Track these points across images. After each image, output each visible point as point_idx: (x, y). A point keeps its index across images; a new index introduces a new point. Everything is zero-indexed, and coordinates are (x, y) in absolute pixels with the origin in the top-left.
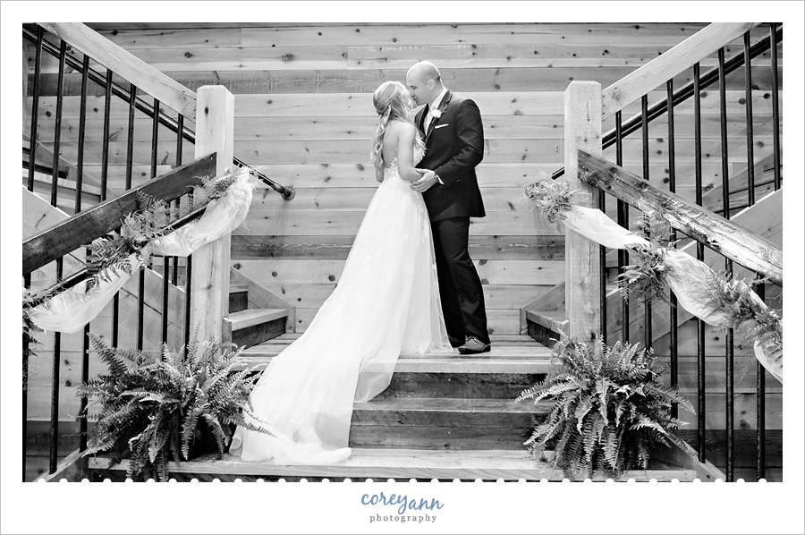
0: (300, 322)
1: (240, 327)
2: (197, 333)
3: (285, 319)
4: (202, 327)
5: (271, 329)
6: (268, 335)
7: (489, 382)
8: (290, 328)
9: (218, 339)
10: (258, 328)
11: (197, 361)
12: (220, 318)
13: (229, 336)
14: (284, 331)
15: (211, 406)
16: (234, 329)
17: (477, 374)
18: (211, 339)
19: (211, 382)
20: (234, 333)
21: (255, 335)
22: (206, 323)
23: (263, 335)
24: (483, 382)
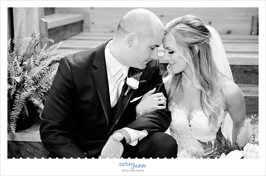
0: (93, 24)
1: (54, 26)
2: (20, 30)
3: (82, 22)
4: (24, 25)
5: (74, 28)
6: (72, 33)
7: (250, 72)
8: (86, 28)
9: (38, 35)
10: (65, 27)
11: (22, 52)
12: (38, 18)
13: (45, 32)
14: (82, 30)
15: (37, 90)
16: (49, 27)
17: (242, 66)
18: (33, 36)
19: (36, 71)
20: (49, 30)
21: (63, 32)
22: (27, 22)
23: (68, 33)
24: (246, 72)
